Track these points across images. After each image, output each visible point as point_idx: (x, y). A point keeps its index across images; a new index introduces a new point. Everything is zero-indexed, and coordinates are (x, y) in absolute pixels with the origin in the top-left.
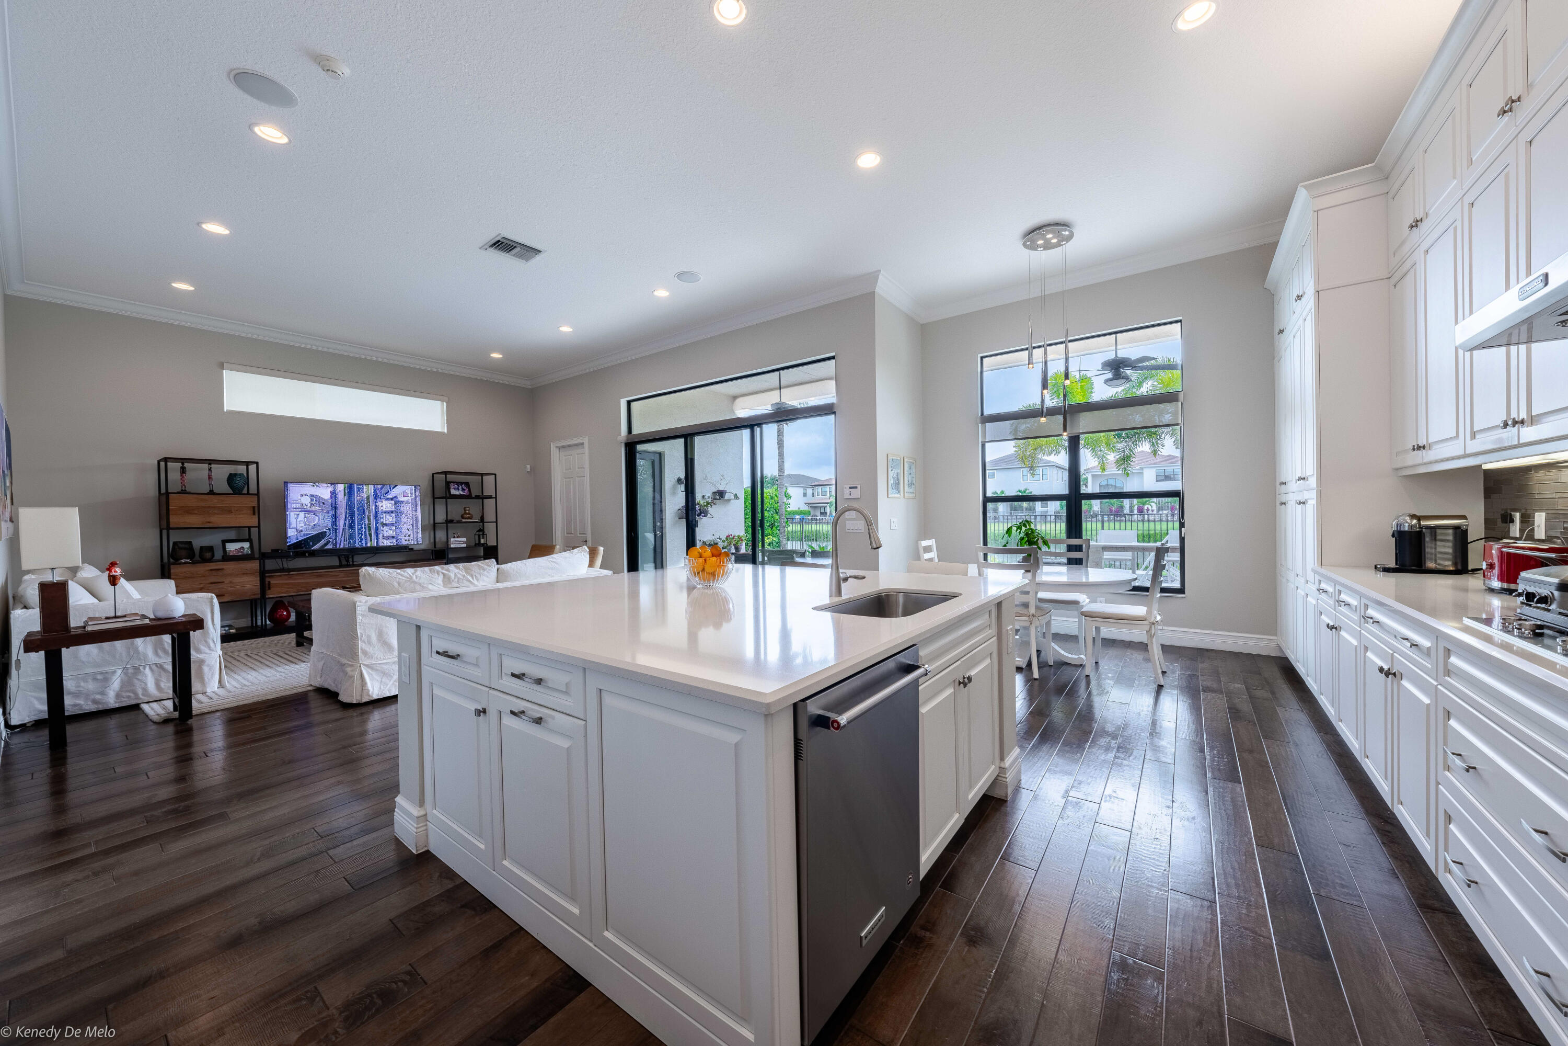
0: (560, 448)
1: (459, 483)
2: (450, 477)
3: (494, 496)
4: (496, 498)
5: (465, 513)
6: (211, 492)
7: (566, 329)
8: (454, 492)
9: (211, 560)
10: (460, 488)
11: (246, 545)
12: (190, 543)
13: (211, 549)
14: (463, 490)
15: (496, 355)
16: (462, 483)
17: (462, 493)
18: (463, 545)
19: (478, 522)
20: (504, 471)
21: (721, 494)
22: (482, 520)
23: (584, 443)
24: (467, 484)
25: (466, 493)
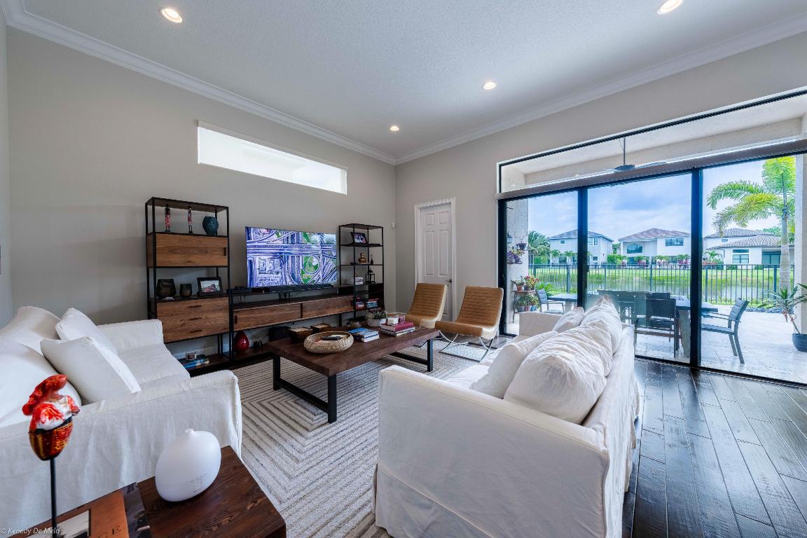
0: (421, 209)
2: (357, 230)
3: (381, 244)
4: (383, 246)
5: (362, 258)
6: (191, 233)
8: (357, 241)
9: (189, 298)
10: (360, 238)
11: (217, 283)
12: (172, 281)
13: (189, 286)
14: (362, 239)
15: (395, 128)
16: (360, 234)
17: (362, 241)
18: (362, 283)
19: (369, 265)
20: (388, 225)
21: (522, 246)
22: (372, 264)
23: (450, 203)
24: (363, 235)
25: (364, 241)
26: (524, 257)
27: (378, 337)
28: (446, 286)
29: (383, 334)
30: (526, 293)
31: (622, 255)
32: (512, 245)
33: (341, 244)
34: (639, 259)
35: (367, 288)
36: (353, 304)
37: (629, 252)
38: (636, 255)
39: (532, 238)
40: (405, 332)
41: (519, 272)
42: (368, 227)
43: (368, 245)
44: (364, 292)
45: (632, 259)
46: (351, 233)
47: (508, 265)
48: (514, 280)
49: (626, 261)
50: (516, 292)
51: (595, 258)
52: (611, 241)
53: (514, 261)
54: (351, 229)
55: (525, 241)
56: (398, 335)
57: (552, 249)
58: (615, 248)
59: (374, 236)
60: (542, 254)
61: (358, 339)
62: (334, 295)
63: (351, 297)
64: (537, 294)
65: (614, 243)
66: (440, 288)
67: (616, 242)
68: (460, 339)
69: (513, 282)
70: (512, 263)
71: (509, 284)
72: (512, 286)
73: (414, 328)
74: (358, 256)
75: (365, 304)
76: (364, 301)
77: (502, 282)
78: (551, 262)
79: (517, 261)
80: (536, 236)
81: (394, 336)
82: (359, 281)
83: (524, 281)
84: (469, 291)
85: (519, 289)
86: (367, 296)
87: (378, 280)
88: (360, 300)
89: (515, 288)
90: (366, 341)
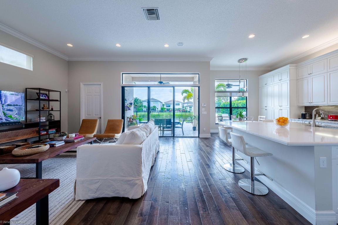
0: (84, 84)
1: (43, 94)
2: (41, 92)
3: (59, 100)
4: (60, 101)
5: (44, 107)
7: (118, 45)
8: (41, 98)
10: (44, 96)
14: (45, 97)
15: (70, 45)
16: (44, 94)
17: (45, 98)
18: (45, 120)
19: (49, 111)
20: (64, 91)
21: (131, 104)
22: (52, 110)
23: (101, 84)
24: (46, 95)
25: (47, 98)
26: (132, 108)
27: (64, 143)
28: (98, 120)
29: (66, 142)
30: (132, 121)
31: (165, 108)
32: (127, 103)
33: (27, 99)
34: (169, 109)
35: (47, 123)
36: (39, 132)
37: (167, 107)
38: (168, 108)
39: (136, 100)
40: (79, 139)
41: (130, 113)
42: (49, 91)
43: (49, 100)
44: (46, 126)
45: (167, 109)
46: (37, 93)
47: (125, 111)
48: (128, 117)
49: (166, 110)
50: (129, 121)
51: (158, 109)
52: (162, 103)
53: (128, 109)
54: (38, 91)
55: (133, 102)
56: (75, 141)
57: (144, 105)
58: (163, 105)
59: (53, 96)
60: (140, 107)
61: (52, 146)
62: (22, 128)
63: (37, 129)
64: (136, 122)
65: (163, 104)
66: (95, 121)
67: (163, 103)
68: (105, 141)
69: (128, 118)
70: (127, 110)
71: (126, 118)
72: (127, 119)
73: (84, 138)
74: (42, 106)
75: (47, 132)
76: (47, 131)
77: (123, 117)
78: (143, 110)
79: (129, 109)
80: (138, 100)
81: (73, 142)
82: (43, 119)
83: (132, 117)
84: (109, 121)
85: (130, 120)
86: (47, 128)
87: (57, 118)
88: (43, 130)
89: (128, 119)
90: (57, 146)
